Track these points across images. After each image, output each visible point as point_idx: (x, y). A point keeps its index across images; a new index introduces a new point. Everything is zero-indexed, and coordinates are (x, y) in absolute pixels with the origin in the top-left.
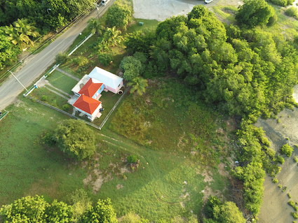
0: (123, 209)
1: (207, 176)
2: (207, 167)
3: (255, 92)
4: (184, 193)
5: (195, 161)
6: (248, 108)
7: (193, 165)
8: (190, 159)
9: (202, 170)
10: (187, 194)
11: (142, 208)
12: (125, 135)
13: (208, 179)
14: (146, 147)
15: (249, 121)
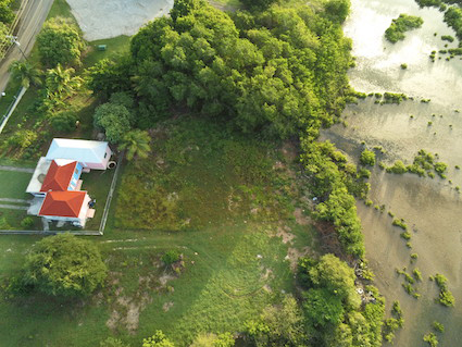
0: (186, 337)
1: (285, 235)
2: (280, 223)
3: (303, 95)
4: (264, 272)
5: (260, 221)
6: (302, 121)
7: (260, 228)
8: (254, 221)
9: (275, 230)
10: (268, 271)
11: (213, 320)
12: (146, 227)
13: (287, 238)
14: (185, 230)
15: (311, 138)
